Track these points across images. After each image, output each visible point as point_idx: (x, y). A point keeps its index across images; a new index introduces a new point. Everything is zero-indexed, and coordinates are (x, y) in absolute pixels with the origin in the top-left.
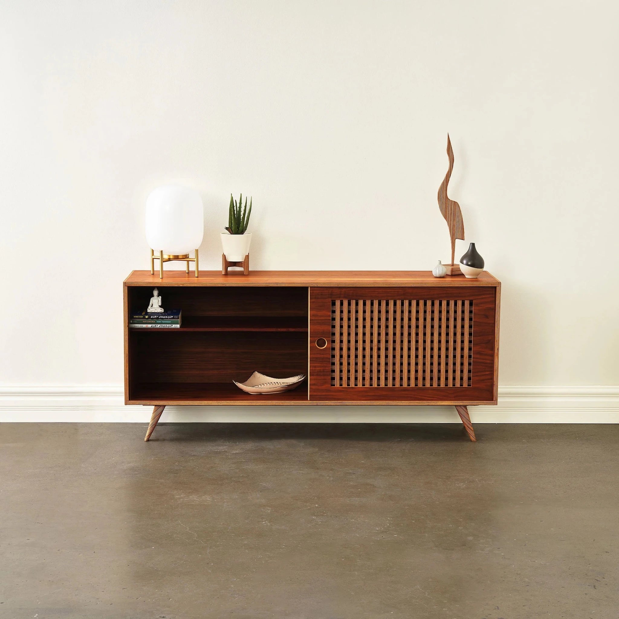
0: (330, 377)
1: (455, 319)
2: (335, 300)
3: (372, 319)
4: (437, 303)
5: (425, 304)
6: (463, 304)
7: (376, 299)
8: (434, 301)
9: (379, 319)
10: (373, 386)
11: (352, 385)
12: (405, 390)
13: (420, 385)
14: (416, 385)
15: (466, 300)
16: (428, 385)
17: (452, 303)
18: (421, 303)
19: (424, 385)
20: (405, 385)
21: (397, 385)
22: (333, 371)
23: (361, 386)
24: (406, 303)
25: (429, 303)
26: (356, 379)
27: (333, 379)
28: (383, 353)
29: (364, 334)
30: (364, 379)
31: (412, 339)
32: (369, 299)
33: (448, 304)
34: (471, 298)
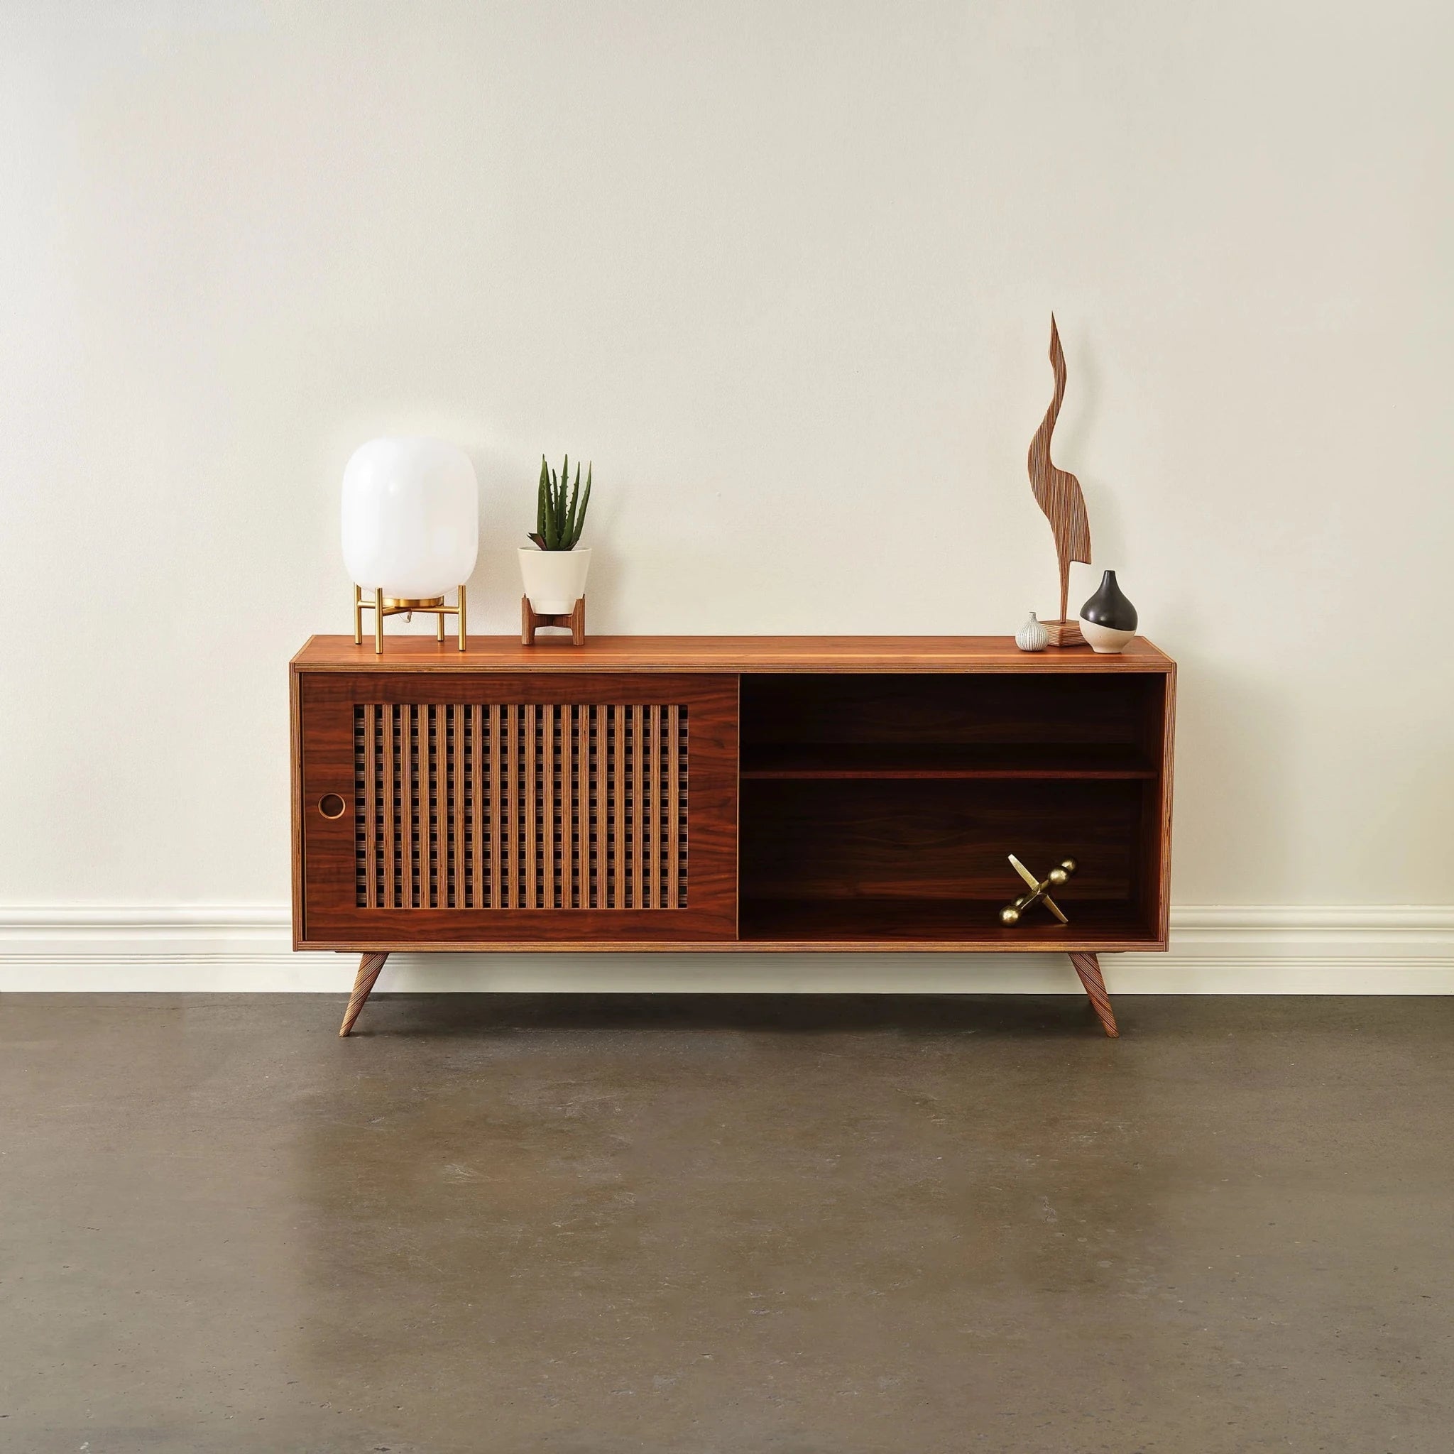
0: (353, 887)
1: (646, 750)
2: (363, 705)
3: (450, 750)
4: (602, 712)
5: (575, 715)
6: (664, 715)
7: (457, 704)
8: (596, 706)
9: (468, 750)
10: (456, 908)
11: (407, 903)
12: (531, 915)
13: (567, 905)
14: (557, 905)
15: (671, 704)
16: (585, 905)
17: (638, 712)
18: (566, 711)
19: (575, 905)
20: (531, 904)
21: (513, 904)
22: (361, 872)
23: (428, 907)
24: (530, 711)
25: (584, 712)
26: (416, 889)
27: (361, 889)
28: (477, 828)
29: (433, 785)
30: (433, 889)
31: (546, 796)
32: (442, 704)
33: (629, 715)
34: (683, 700)
